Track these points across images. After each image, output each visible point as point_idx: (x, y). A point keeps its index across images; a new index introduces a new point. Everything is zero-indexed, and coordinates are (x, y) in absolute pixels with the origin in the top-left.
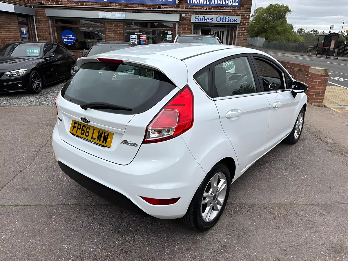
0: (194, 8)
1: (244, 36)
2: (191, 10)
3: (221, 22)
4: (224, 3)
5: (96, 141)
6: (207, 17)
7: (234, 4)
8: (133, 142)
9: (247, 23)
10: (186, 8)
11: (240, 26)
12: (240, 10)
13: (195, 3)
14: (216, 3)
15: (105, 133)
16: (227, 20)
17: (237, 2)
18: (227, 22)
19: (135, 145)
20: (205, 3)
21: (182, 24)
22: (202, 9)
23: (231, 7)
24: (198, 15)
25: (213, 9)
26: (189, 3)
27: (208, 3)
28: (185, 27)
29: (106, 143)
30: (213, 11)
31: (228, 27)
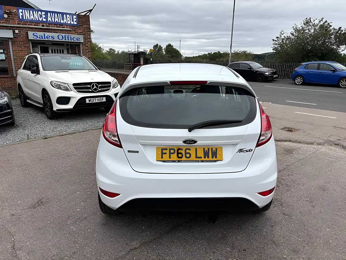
0: (28, 24)
1: (88, 54)
2: (25, 26)
3: (64, 40)
4: (62, 22)
5: (203, 159)
6: (47, 34)
7: (72, 23)
8: (248, 149)
9: (89, 42)
10: (18, 24)
11: (82, 44)
12: (80, 29)
13: (29, 19)
14: (53, 21)
15: (212, 149)
16: (70, 39)
17: (75, 21)
18: (70, 41)
19: (250, 150)
20: (41, 19)
21: (16, 41)
22: (38, 26)
23: (70, 26)
24: (35, 32)
25: (51, 27)
26: (21, 18)
27: (44, 20)
28: (20, 45)
29: (216, 158)
30: (52, 29)
31: (67, 45)
